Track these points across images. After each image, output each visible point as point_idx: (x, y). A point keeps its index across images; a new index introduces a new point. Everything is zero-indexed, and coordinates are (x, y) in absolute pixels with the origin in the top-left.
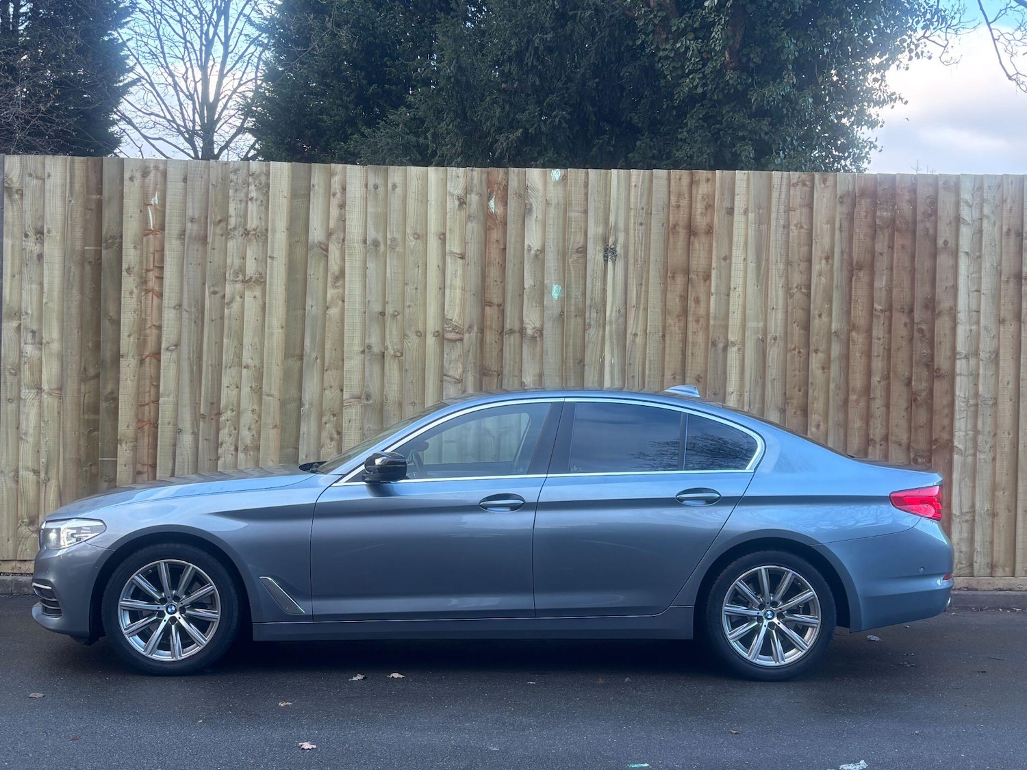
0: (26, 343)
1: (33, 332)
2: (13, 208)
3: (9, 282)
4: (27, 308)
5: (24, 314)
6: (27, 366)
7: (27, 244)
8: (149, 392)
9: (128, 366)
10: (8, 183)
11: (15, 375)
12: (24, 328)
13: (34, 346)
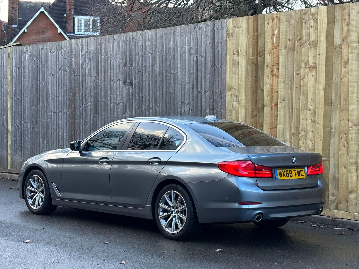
0: (234, 101)
1: (236, 96)
2: (230, 42)
3: (228, 74)
4: (234, 86)
5: (233, 88)
6: (234, 111)
7: (234, 57)
8: (274, 122)
9: (267, 110)
10: (228, 31)
11: (231, 115)
12: (233, 94)
13: (236, 102)
